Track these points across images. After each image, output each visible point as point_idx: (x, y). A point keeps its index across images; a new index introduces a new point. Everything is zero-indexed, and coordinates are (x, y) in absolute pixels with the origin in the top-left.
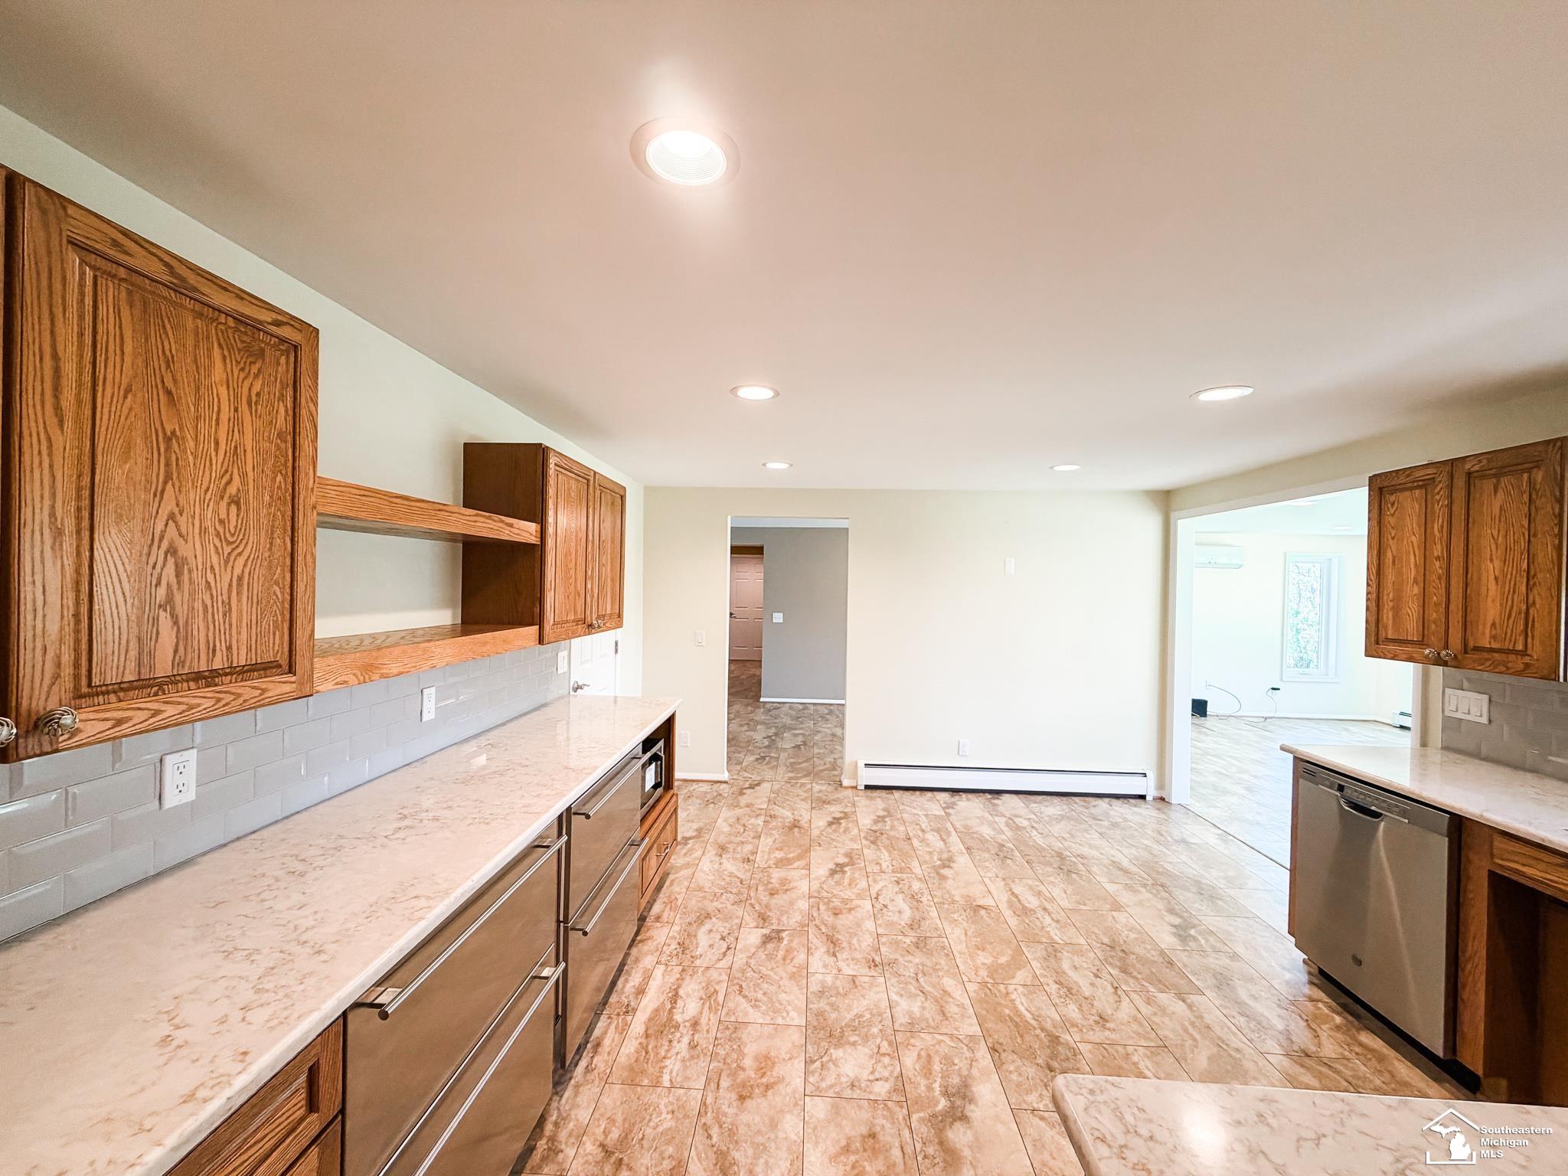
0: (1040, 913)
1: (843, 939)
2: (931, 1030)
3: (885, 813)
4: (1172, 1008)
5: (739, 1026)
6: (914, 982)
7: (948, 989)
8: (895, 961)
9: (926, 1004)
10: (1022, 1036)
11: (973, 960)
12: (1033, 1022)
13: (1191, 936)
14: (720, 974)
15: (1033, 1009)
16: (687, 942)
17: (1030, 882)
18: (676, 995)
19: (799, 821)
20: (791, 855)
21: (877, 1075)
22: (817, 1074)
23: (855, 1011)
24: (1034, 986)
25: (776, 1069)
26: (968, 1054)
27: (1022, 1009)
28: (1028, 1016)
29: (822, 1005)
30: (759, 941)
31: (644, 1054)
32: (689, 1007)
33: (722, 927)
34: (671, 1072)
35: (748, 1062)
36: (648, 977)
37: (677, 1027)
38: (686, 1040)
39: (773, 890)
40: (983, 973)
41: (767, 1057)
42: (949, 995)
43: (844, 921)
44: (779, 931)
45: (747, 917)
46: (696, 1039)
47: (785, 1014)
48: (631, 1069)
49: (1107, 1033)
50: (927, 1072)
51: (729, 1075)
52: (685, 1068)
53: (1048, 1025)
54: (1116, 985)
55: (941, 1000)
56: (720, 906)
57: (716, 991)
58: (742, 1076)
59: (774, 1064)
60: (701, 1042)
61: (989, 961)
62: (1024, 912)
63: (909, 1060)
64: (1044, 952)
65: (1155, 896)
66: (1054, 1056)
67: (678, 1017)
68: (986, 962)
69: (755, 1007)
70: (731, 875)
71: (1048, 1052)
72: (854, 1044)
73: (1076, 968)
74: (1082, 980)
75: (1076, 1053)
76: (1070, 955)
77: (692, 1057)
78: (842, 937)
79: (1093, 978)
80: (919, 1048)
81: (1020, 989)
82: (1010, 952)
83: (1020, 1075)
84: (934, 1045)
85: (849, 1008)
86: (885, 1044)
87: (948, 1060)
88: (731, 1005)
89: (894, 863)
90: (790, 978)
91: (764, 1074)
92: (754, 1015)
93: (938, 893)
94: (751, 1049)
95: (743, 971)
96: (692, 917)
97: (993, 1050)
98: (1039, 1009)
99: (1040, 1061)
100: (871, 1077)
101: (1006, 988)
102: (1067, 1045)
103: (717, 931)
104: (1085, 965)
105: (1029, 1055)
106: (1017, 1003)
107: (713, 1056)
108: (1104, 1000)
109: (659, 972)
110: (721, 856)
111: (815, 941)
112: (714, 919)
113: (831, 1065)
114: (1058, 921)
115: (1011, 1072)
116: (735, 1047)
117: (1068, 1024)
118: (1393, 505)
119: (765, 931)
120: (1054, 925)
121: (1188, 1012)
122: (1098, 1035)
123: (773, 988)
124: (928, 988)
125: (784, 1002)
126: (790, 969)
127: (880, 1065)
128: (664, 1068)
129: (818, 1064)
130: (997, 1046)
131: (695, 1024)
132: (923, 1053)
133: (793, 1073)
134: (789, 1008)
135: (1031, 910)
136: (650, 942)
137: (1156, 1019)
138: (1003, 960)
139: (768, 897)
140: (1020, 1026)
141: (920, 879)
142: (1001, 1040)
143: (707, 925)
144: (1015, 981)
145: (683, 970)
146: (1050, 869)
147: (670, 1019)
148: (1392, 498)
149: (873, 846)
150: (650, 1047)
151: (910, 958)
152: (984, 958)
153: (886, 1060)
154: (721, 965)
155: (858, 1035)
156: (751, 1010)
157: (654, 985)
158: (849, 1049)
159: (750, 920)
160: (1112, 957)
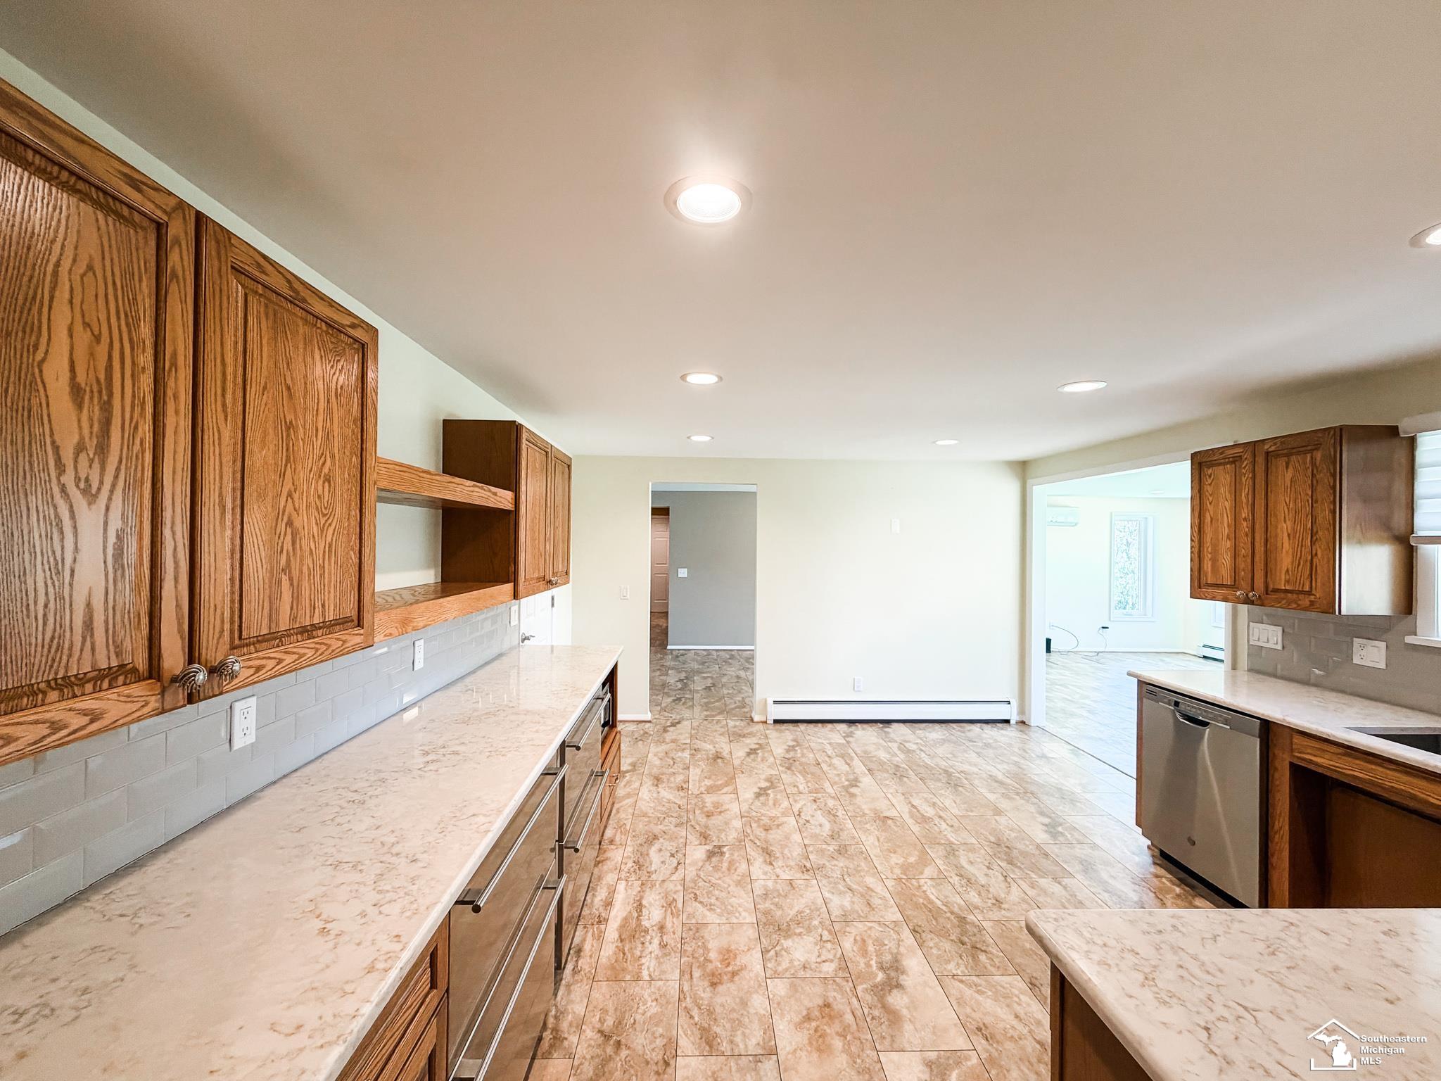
0: (937, 820)
1: (776, 850)
2: (862, 920)
3: (795, 743)
4: (1051, 890)
5: (700, 927)
6: (842, 882)
7: (871, 886)
8: (823, 866)
9: (855, 899)
10: (936, 919)
11: (888, 862)
12: (944, 908)
13: (1059, 832)
14: (676, 885)
15: (942, 897)
16: (641, 860)
17: (925, 796)
18: (640, 904)
19: (720, 753)
20: (720, 782)
21: (823, 958)
22: (773, 961)
23: (796, 909)
24: (940, 879)
25: (738, 959)
26: (895, 936)
27: (932, 897)
28: (939, 903)
29: (767, 905)
30: (704, 856)
31: (622, 955)
32: (653, 915)
33: (669, 846)
34: (648, 968)
35: (713, 955)
36: (612, 892)
37: (646, 931)
38: (656, 941)
39: (708, 812)
40: (898, 871)
41: (729, 951)
42: (872, 891)
43: (774, 835)
44: (720, 847)
45: (689, 837)
46: (664, 939)
47: (737, 915)
48: (613, 968)
49: (1003, 912)
50: (864, 953)
51: (699, 967)
52: (660, 964)
53: (956, 910)
54: (1005, 874)
55: (866, 896)
56: (664, 829)
57: (674, 900)
58: (710, 967)
59: (735, 955)
60: (669, 942)
61: (901, 861)
62: (924, 820)
63: (848, 944)
64: (945, 852)
65: (1028, 801)
66: (964, 932)
67: (646, 923)
68: (897, 861)
69: (710, 910)
70: (669, 801)
71: (958, 930)
72: (800, 934)
73: (972, 863)
74: (978, 872)
75: (981, 929)
76: (965, 852)
77: (665, 955)
78: (776, 849)
79: (986, 870)
80: (853, 935)
81: (929, 882)
82: (916, 853)
83: (939, 949)
84: (865, 931)
85: (791, 907)
86: (825, 933)
87: (880, 943)
88: (689, 909)
89: (809, 784)
90: (737, 885)
91: (728, 965)
92: (711, 917)
93: (850, 808)
94: (713, 945)
95: (695, 882)
96: (641, 840)
97: (914, 931)
98: (946, 897)
99: (953, 937)
100: (819, 960)
101: (918, 882)
102: (973, 924)
103: (666, 849)
104: (979, 860)
105: (943, 933)
106: (928, 893)
107: (683, 953)
108: (997, 887)
109: (621, 886)
110: (657, 785)
111: (753, 853)
112: (661, 840)
113: (783, 953)
114: (952, 826)
115: (931, 948)
116: (700, 944)
117: (971, 908)
118: (1210, 477)
119: (707, 847)
120: (949, 829)
121: (1064, 892)
122: (996, 915)
123: (723, 895)
124: (854, 886)
125: (735, 905)
126: (736, 877)
127: (824, 949)
128: (641, 965)
129: (772, 953)
130: (917, 929)
131: (662, 928)
132: (858, 938)
133: (754, 961)
134: (740, 909)
135: (929, 818)
136: (608, 862)
137: (1041, 899)
138: (912, 860)
139: (705, 820)
140: (934, 913)
141: (833, 798)
142: (920, 924)
143: (656, 845)
144: (924, 876)
145: (643, 884)
146: (940, 784)
147: (639, 925)
148: (1210, 471)
149: (789, 772)
150: (626, 949)
151: (836, 862)
152: (896, 859)
153: (829, 945)
154: (674, 878)
155: (803, 927)
156: (708, 913)
157: (620, 898)
158: (796, 939)
159: (693, 839)
160: (999, 852)
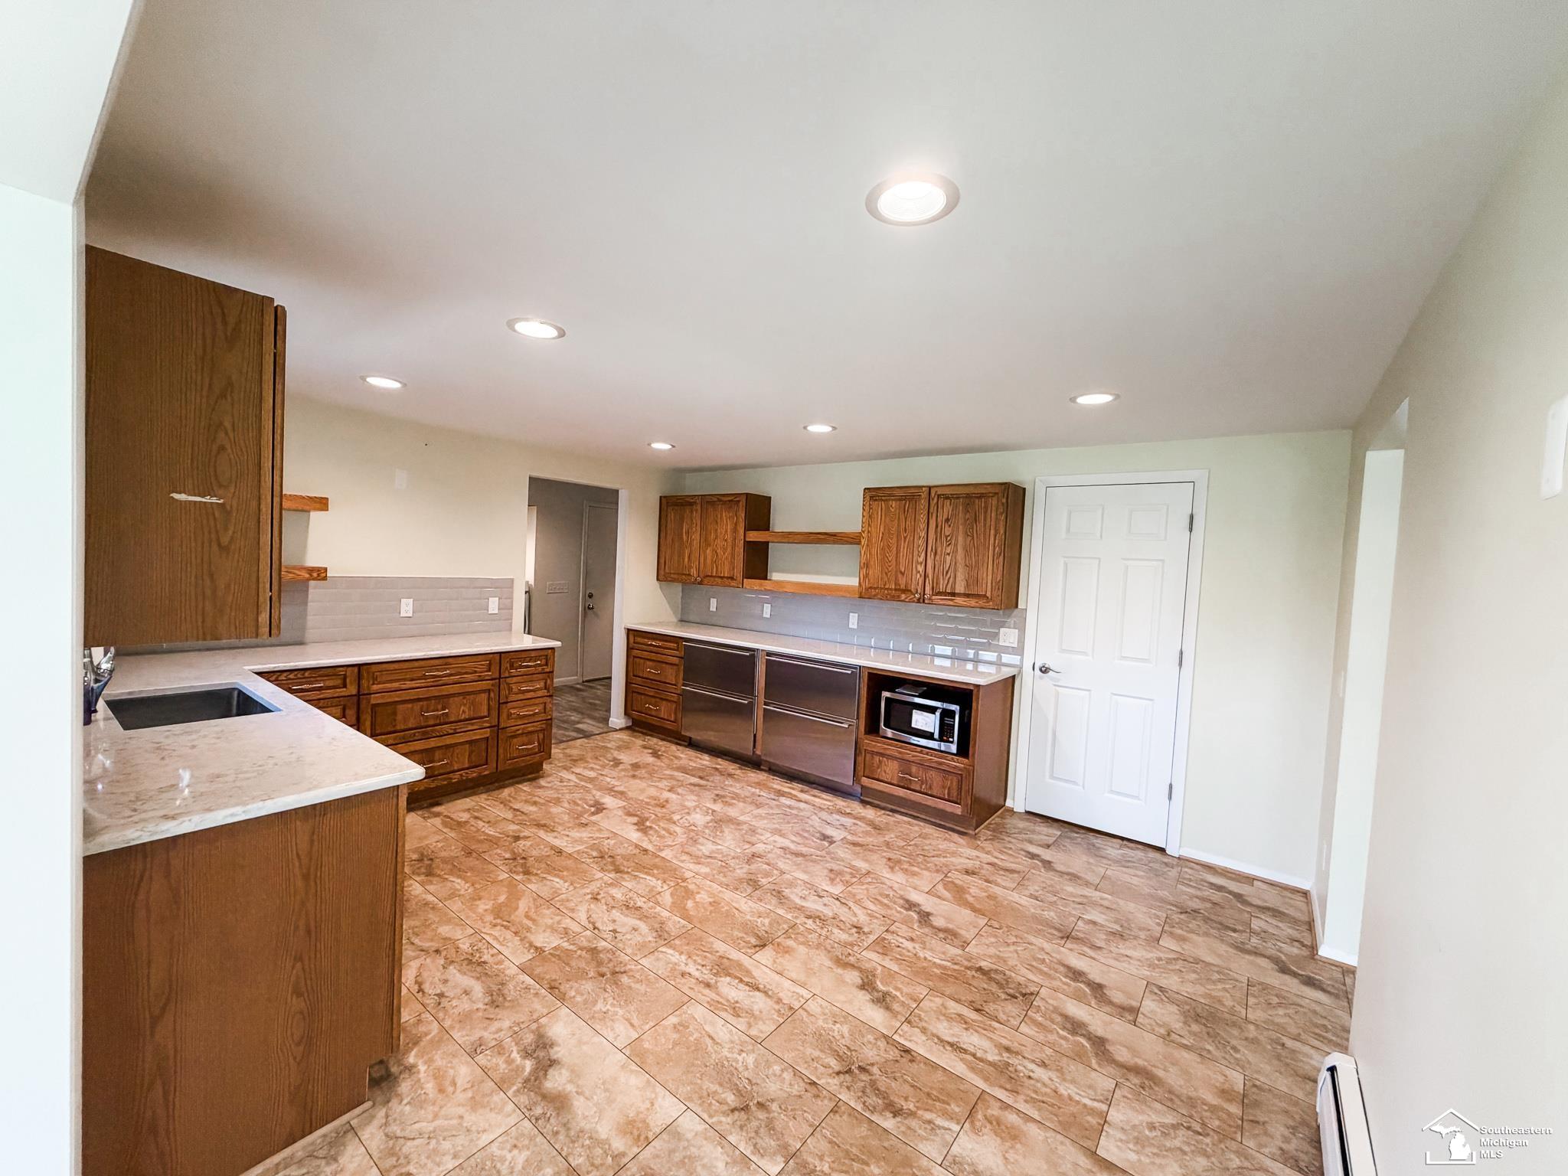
1: (796, 859)
7: (700, 866)
9: (700, 853)
22: (706, 810)
24: (653, 896)
26: (656, 844)
28: (642, 876)
29: (745, 828)
40: (692, 887)
42: (695, 863)
50: (666, 830)
53: (625, 876)
54: (596, 931)
62: (723, 967)
64: (667, 929)
68: (699, 896)
71: (617, 863)
73: (634, 929)
75: (602, 871)
76: (647, 940)
79: (616, 927)
81: (659, 890)
82: (692, 914)
87: (662, 837)
97: (646, 850)
98: (639, 883)
101: (669, 885)
102: (609, 872)
106: (655, 880)
108: (600, 913)
117: (614, 884)
122: (594, 887)
137: (559, 918)
138: (690, 905)
140: (641, 868)
142: (645, 857)
144: (668, 893)
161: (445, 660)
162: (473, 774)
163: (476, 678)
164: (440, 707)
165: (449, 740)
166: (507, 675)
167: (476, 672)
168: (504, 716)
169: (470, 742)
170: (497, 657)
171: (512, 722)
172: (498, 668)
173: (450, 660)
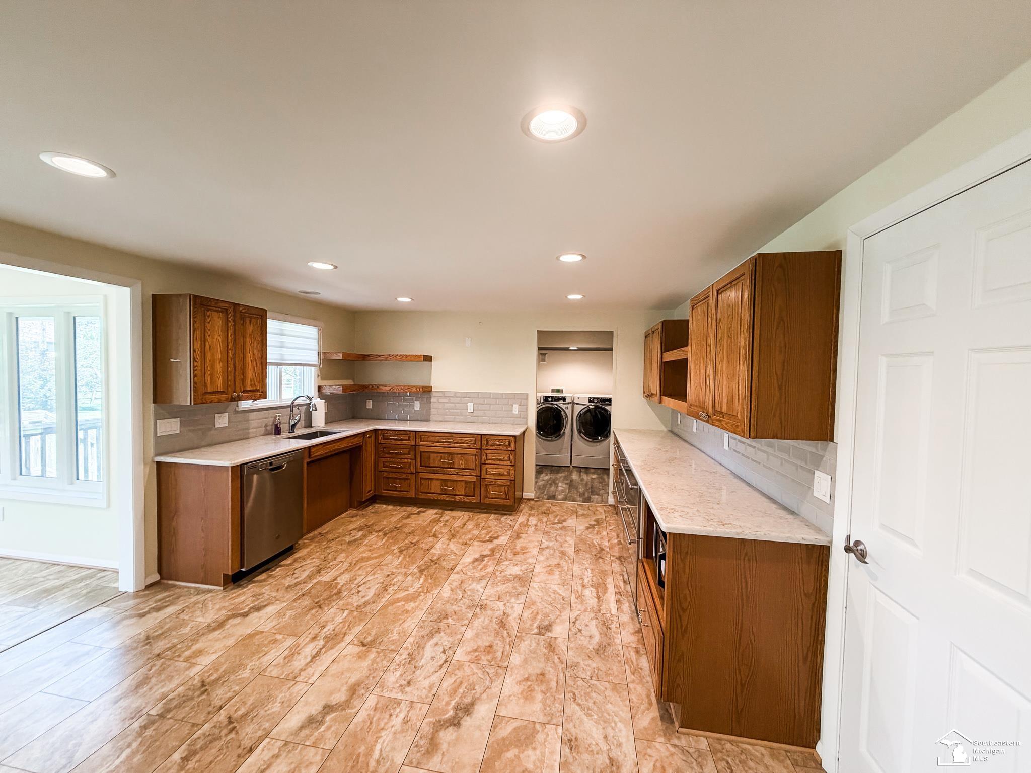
1: (494, 625)
5: (563, 584)
6: (465, 597)
7: (449, 592)
8: (467, 608)
9: (467, 587)
14: (576, 607)
21: (506, 566)
22: (529, 568)
23: (504, 586)
26: (464, 569)
30: (554, 628)
32: (589, 593)
35: (557, 573)
36: (619, 608)
37: (592, 586)
38: (586, 581)
41: (549, 574)
42: (451, 589)
44: (539, 633)
45: (564, 648)
46: (582, 582)
47: (539, 587)
50: (485, 566)
51: (565, 570)
55: (458, 587)
59: (546, 572)
67: (593, 590)
72: (511, 575)
77: (581, 575)
85: (507, 587)
86: (497, 574)
87: (474, 568)
88: (568, 593)
90: (535, 602)
94: (556, 577)
95: (563, 608)
96: (610, 650)
98: (413, 581)
111: (514, 625)
113: (523, 570)
116: (564, 578)
118: (209, 317)
125: (540, 592)
127: (503, 569)
128: (592, 574)
129: (528, 571)
133: (538, 569)
148: (208, 313)
150: (601, 580)
153: (499, 570)
155: (507, 578)
161: (452, 434)
162: (467, 499)
163: (468, 447)
164: (450, 459)
165: (454, 477)
166: (485, 448)
167: (467, 443)
168: (483, 472)
169: (466, 482)
170: (480, 436)
171: (488, 476)
172: (480, 443)
173: (454, 435)
